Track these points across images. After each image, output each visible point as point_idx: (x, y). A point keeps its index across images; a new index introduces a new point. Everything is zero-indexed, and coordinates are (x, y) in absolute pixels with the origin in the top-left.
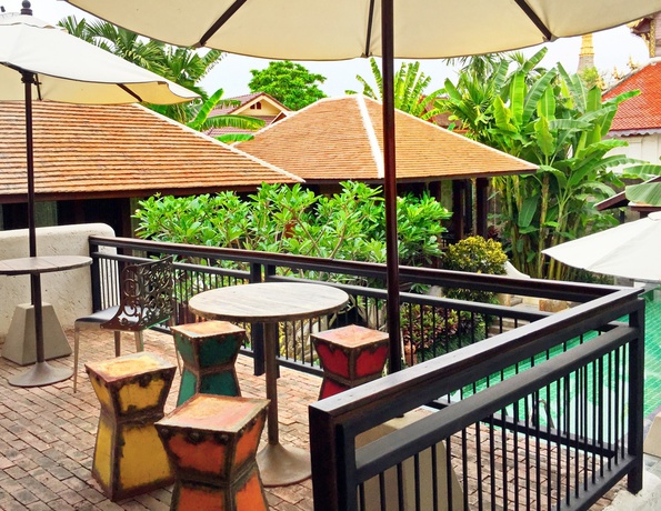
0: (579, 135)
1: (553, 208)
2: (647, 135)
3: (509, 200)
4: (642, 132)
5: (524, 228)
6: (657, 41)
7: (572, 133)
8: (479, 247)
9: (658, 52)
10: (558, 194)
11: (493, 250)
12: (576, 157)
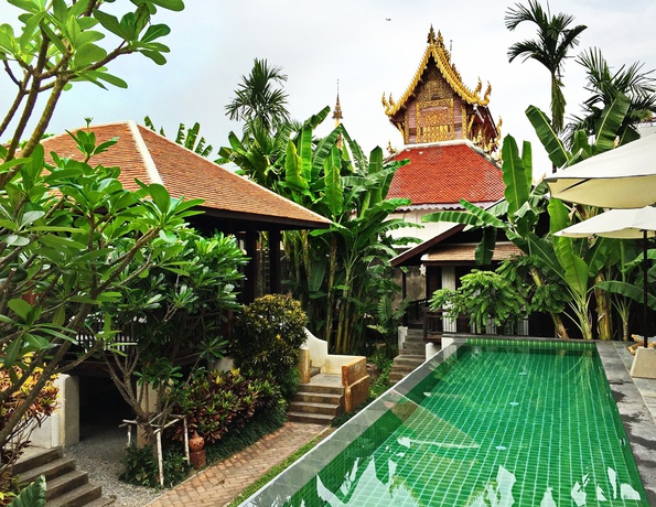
0: (363, 195)
1: (340, 272)
2: (408, 211)
3: (297, 265)
4: (405, 208)
5: (314, 293)
6: (410, 130)
7: (358, 193)
8: (277, 306)
9: (411, 140)
10: (345, 257)
11: (293, 310)
12: (362, 217)
